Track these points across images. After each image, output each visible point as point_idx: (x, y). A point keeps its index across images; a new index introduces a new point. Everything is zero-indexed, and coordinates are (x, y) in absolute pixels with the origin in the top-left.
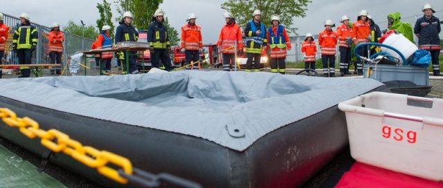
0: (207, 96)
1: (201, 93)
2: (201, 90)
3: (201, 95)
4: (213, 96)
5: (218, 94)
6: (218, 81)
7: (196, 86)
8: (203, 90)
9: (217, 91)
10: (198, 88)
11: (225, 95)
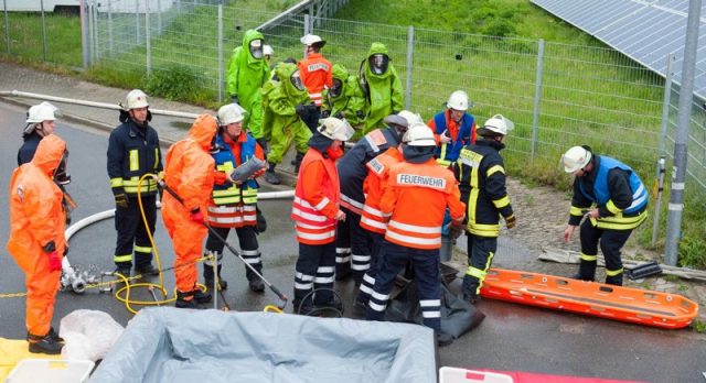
0: (207, 354)
1: (198, 350)
2: (197, 346)
3: (197, 353)
4: (219, 353)
5: (226, 349)
6: (222, 330)
7: (187, 341)
8: (201, 346)
9: (223, 345)
10: (192, 344)
11: (238, 350)
